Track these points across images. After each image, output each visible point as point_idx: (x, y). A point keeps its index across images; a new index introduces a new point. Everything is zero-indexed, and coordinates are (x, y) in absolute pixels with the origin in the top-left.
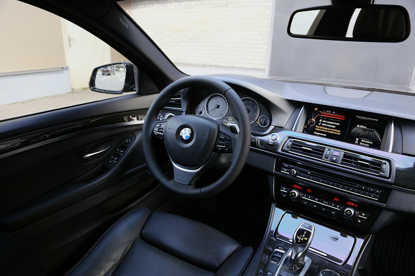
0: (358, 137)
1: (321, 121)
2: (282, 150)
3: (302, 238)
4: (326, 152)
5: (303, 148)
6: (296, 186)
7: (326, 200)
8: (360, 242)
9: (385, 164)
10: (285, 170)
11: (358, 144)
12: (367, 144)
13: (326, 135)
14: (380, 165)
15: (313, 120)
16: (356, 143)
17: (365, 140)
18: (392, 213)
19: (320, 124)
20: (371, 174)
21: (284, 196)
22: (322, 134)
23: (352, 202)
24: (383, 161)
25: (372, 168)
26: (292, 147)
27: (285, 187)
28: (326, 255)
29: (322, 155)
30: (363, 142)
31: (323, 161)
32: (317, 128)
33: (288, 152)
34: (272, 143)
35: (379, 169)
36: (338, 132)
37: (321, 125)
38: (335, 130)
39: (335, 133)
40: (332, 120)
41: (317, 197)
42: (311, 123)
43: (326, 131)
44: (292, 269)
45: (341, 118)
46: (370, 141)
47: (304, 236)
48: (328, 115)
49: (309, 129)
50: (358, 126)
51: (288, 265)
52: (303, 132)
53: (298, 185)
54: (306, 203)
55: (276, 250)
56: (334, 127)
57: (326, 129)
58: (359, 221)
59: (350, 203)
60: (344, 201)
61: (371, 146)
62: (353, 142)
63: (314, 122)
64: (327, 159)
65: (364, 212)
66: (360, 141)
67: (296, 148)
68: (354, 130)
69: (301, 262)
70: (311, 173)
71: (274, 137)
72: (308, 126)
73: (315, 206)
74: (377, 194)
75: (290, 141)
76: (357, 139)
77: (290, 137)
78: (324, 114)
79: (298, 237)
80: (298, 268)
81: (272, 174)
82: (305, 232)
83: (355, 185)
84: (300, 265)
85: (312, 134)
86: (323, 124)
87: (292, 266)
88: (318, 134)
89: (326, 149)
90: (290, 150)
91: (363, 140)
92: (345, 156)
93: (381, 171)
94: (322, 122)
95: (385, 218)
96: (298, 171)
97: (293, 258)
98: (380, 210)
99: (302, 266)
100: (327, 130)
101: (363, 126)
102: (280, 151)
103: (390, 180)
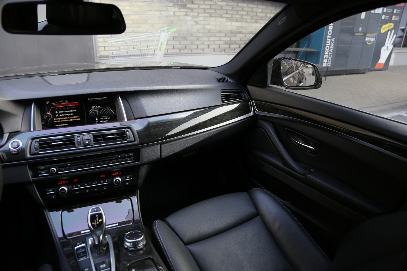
0: (96, 117)
1: (57, 112)
2: (31, 154)
3: (96, 222)
4: (77, 139)
5: (52, 144)
6: (61, 183)
7: (95, 181)
8: (135, 199)
9: (128, 131)
10: (43, 173)
11: (99, 123)
12: (106, 120)
13: (67, 124)
14: (124, 133)
15: (49, 114)
16: (97, 123)
17: (103, 118)
18: (146, 166)
19: (57, 116)
20: (121, 143)
21: (53, 197)
22: (63, 125)
23: (116, 172)
24: (126, 130)
25: (119, 138)
26: (40, 148)
27: (50, 188)
28: (117, 224)
29: (74, 143)
30: (102, 120)
31: (78, 148)
32: (56, 120)
33: (38, 154)
34: (15, 151)
35: (124, 137)
36: (77, 118)
37: (59, 117)
38: (74, 117)
39: (75, 119)
40: (68, 108)
41: (86, 182)
42: (48, 118)
43: (66, 121)
44: (101, 253)
45: (75, 104)
46: (107, 117)
47: (97, 219)
48: (62, 105)
49: (48, 124)
50: (93, 107)
51: (95, 252)
52: (43, 129)
53: (63, 180)
54: (78, 193)
55: (76, 248)
56: (72, 114)
57: (65, 118)
58: (128, 184)
59: (114, 174)
60: (109, 174)
61: (110, 121)
62: (94, 122)
63: (50, 116)
64: (80, 145)
65: (128, 175)
66: (99, 120)
67: (45, 147)
68: (91, 112)
69: (105, 242)
70: (70, 164)
71: (15, 145)
72: (46, 121)
73: (87, 191)
74: (131, 156)
75: (36, 142)
76: (97, 119)
77: (33, 139)
78: (57, 105)
79: (93, 223)
80: (105, 248)
81: (30, 183)
82: (97, 216)
83: (112, 157)
84: (105, 245)
85: (53, 127)
86: (60, 115)
87: (100, 250)
88: (60, 125)
89: (76, 137)
90: (40, 151)
91: (102, 118)
92: (94, 137)
93: (128, 138)
94: (59, 114)
95: (143, 171)
96: (57, 168)
97: (97, 243)
98: (138, 167)
99: (107, 245)
100: (67, 119)
101: (97, 106)
102: (29, 156)
103: (136, 142)
